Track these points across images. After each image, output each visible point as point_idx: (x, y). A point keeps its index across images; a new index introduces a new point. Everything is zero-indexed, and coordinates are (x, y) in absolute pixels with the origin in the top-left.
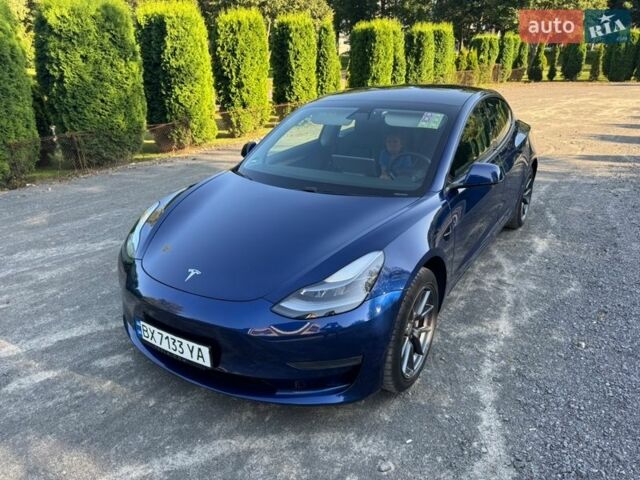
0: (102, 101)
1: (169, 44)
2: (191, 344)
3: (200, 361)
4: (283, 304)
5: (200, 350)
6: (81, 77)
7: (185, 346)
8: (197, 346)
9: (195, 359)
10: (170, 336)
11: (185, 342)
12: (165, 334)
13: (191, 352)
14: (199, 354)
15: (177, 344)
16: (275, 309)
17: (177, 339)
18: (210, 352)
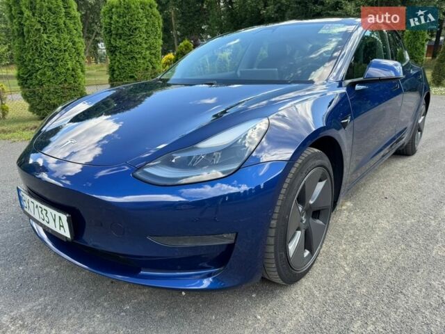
2: (54, 212)
3: (61, 232)
4: (146, 170)
5: (60, 218)
7: (49, 215)
8: (58, 214)
9: (57, 230)
10: (39, 204)
11: (50, 210)
12: (36, 203)
13: (54, 220)
14: (60, 224)
15: (44, 212)
16: (138, 174)
17: (44, 207)
18: (68, 221)
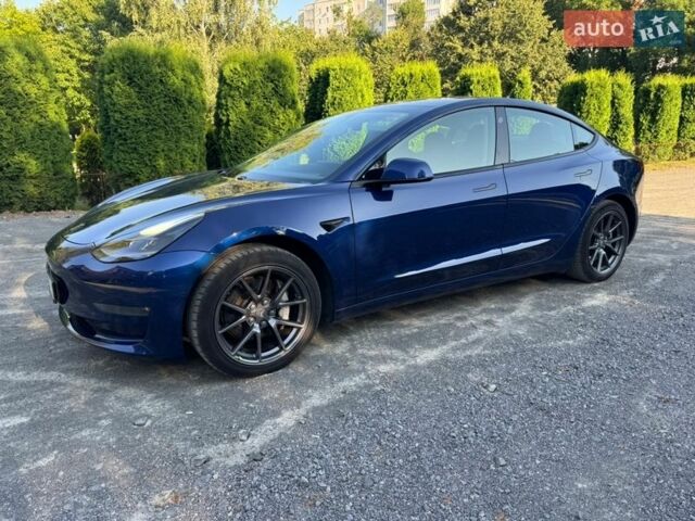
0: (260, 143)
1: (330, 94)
6: (243, 121)
